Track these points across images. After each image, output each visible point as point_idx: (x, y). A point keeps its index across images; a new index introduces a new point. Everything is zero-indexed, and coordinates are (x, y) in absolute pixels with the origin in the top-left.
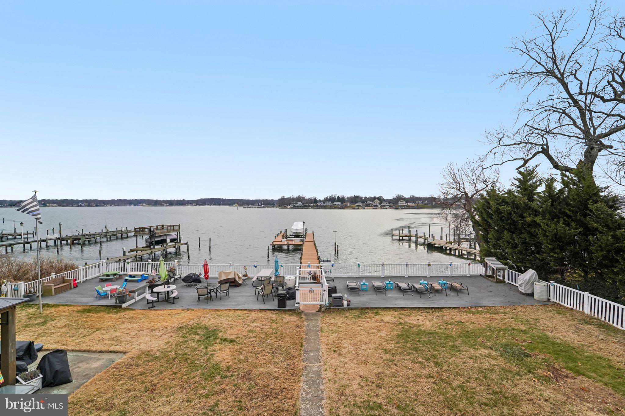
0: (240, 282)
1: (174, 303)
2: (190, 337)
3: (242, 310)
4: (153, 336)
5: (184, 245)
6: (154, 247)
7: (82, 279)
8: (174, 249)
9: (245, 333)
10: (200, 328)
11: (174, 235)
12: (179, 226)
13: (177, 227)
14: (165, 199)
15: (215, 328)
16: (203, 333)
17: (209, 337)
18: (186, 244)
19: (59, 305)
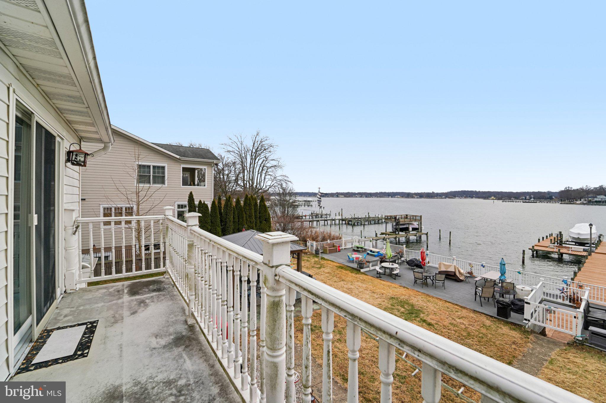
0: (461, 278)
1: (395, 279)
2: (397, 307)
3: (453, 304)
4: (372, 296)
5: (424, 235)
6: (399, 233)
7: (343, 247)
8: (415, 237)
9: (446, 323)
10: (408, 304)
11: (416, 225)
12: (421, 217)
13: (419, 218)
14: (416, 192)
15: (420, 308)
16: (408, 309)
17: (412, 314)
18: (427, 234)
19: (329, 260)
